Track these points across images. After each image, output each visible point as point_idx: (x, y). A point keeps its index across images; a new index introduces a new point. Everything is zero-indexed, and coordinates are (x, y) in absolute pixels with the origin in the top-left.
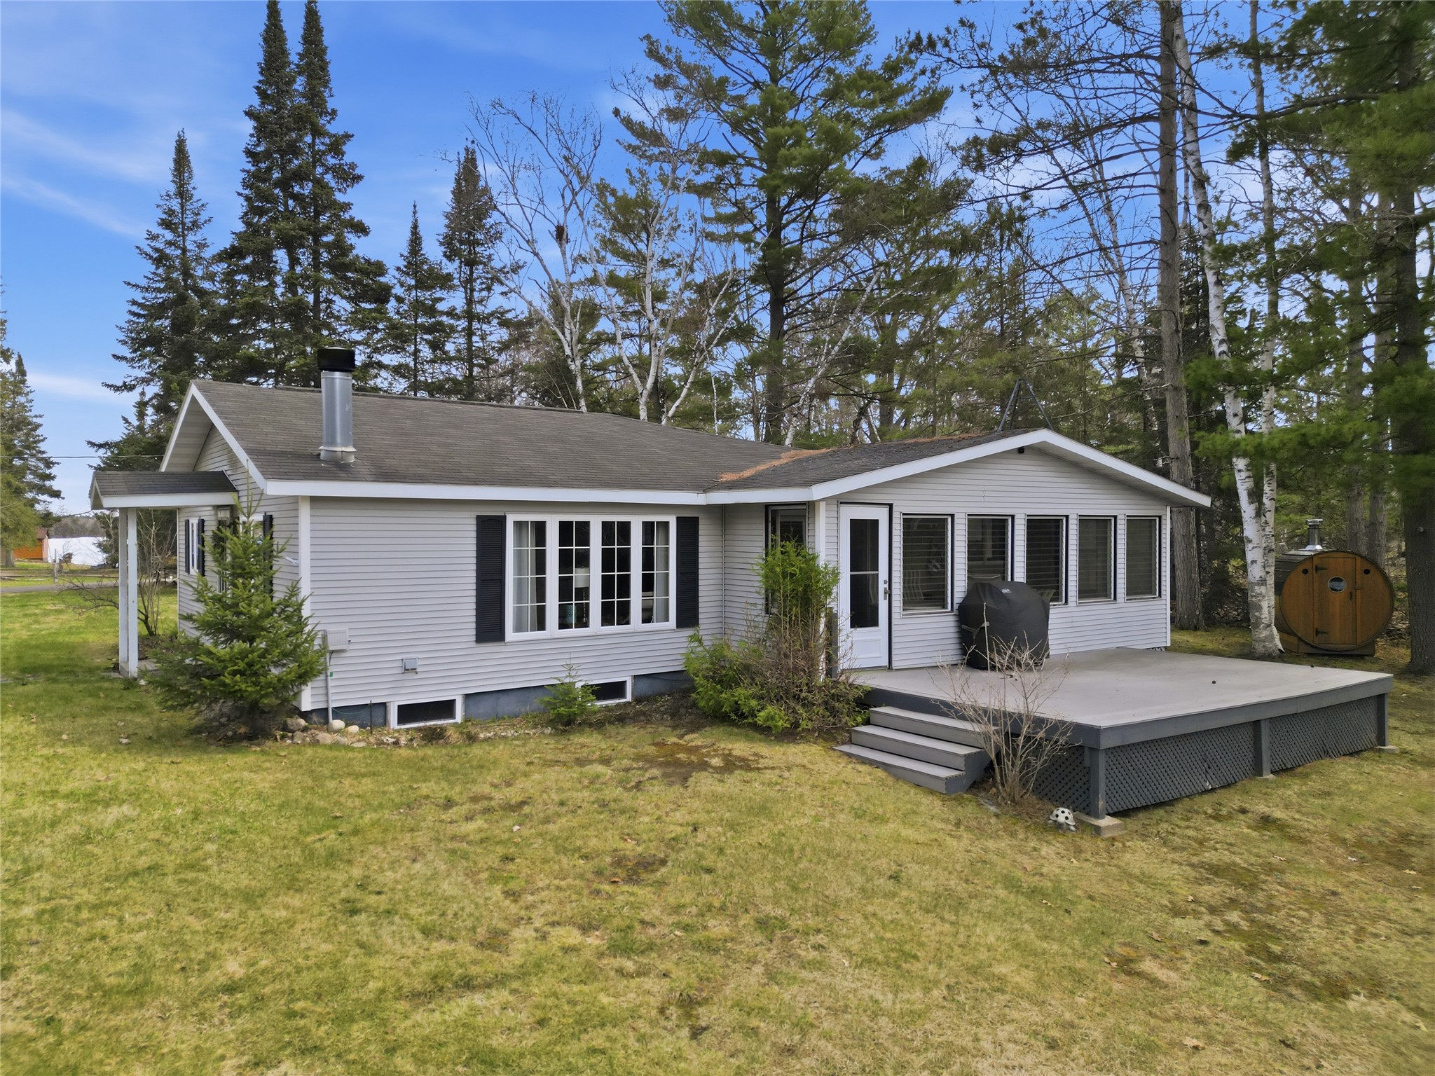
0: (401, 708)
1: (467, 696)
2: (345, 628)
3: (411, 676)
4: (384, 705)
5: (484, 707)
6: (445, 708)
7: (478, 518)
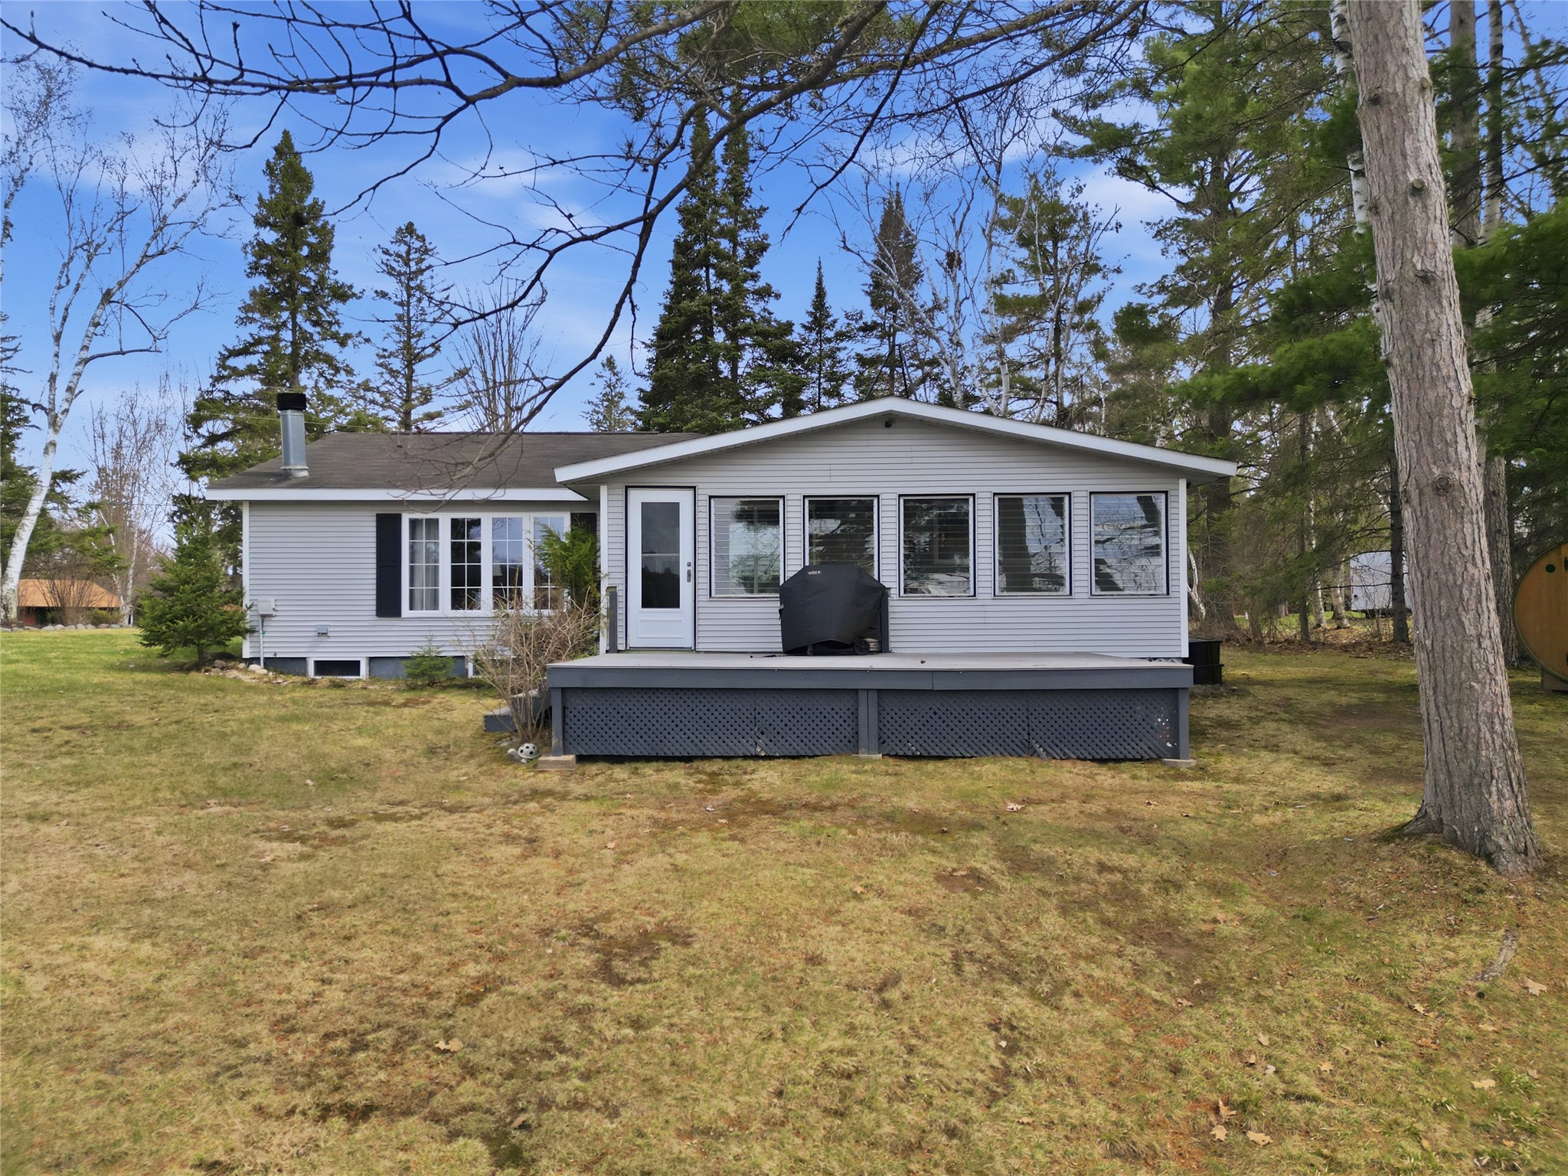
0: (318, 664)
1: (371, 659)
2: (272, 599)
3: (324, 639)
4: (304, 659)
5: (384, 669)
6: (352, 667)
7: (378, 516)
